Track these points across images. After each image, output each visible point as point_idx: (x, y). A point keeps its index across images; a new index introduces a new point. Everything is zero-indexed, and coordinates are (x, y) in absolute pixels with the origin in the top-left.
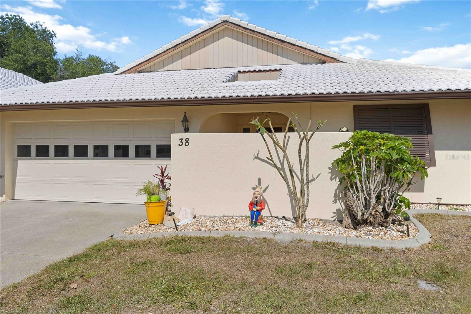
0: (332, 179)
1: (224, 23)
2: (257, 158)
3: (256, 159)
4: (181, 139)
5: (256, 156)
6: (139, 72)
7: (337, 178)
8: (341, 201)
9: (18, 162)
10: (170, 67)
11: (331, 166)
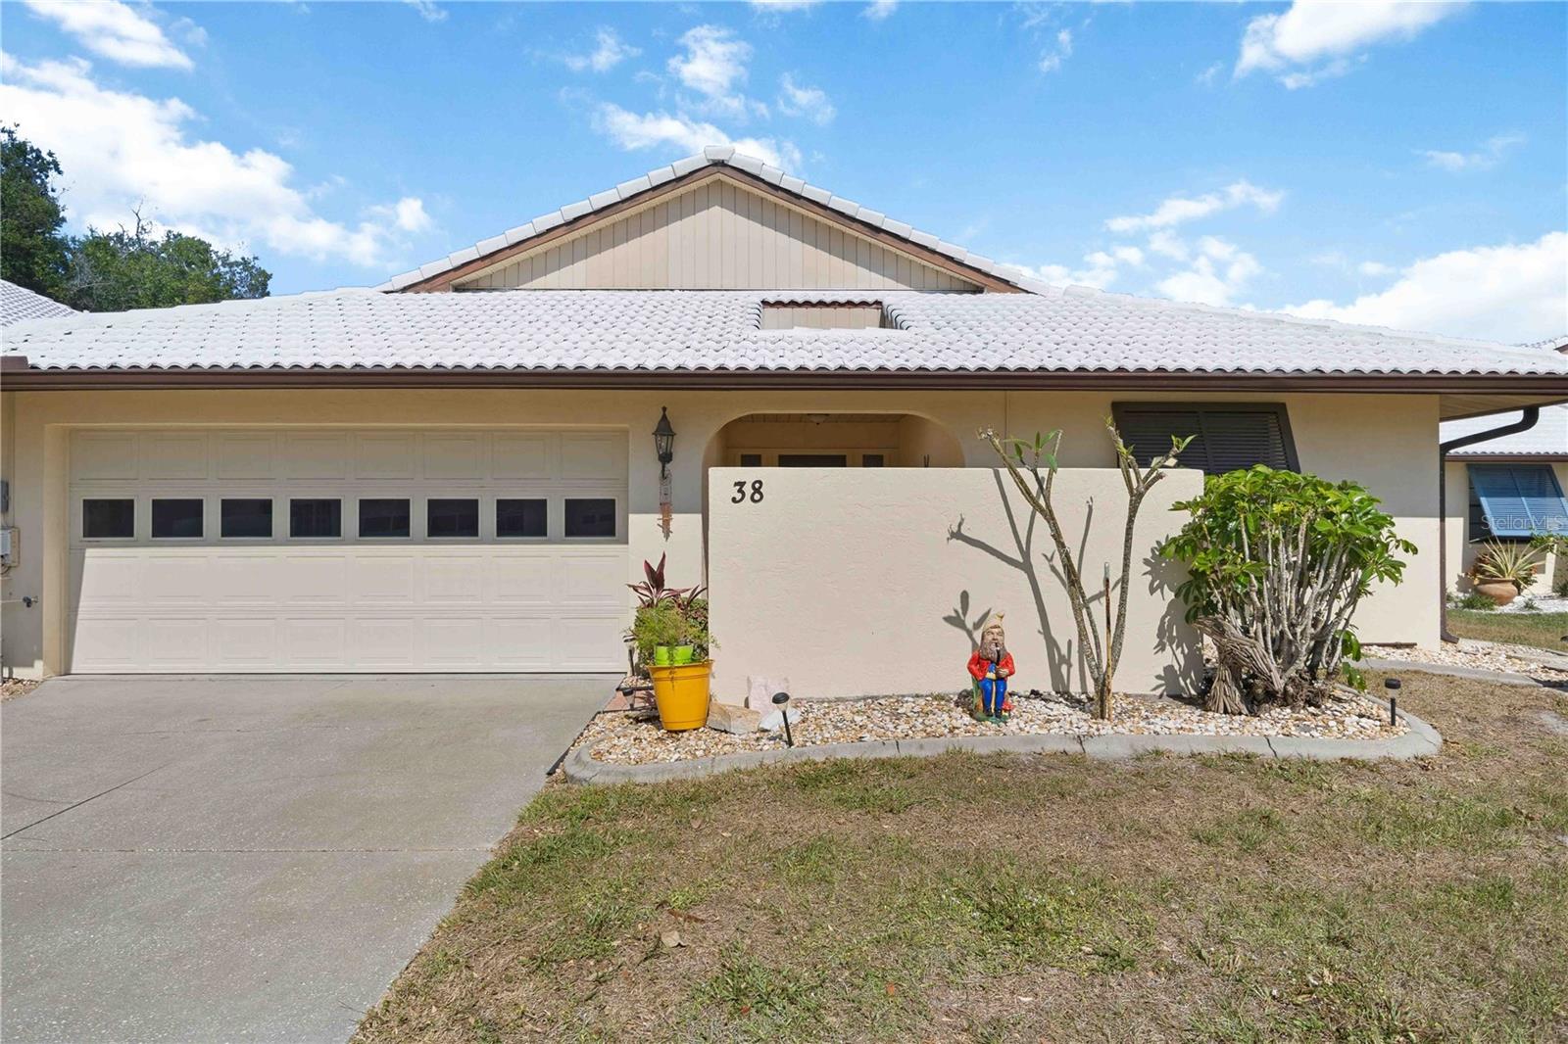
0: (1152, 591)
1: (715, 169)
2: (957, 535)
3: (954, 541)
4: (741, 484)
5: (955, 530)
6: (458, 289)
7: (1166, 586)
8: (1174, 646)
9: (84, 553)
10: (551, 279)
11: (1149, 556)
